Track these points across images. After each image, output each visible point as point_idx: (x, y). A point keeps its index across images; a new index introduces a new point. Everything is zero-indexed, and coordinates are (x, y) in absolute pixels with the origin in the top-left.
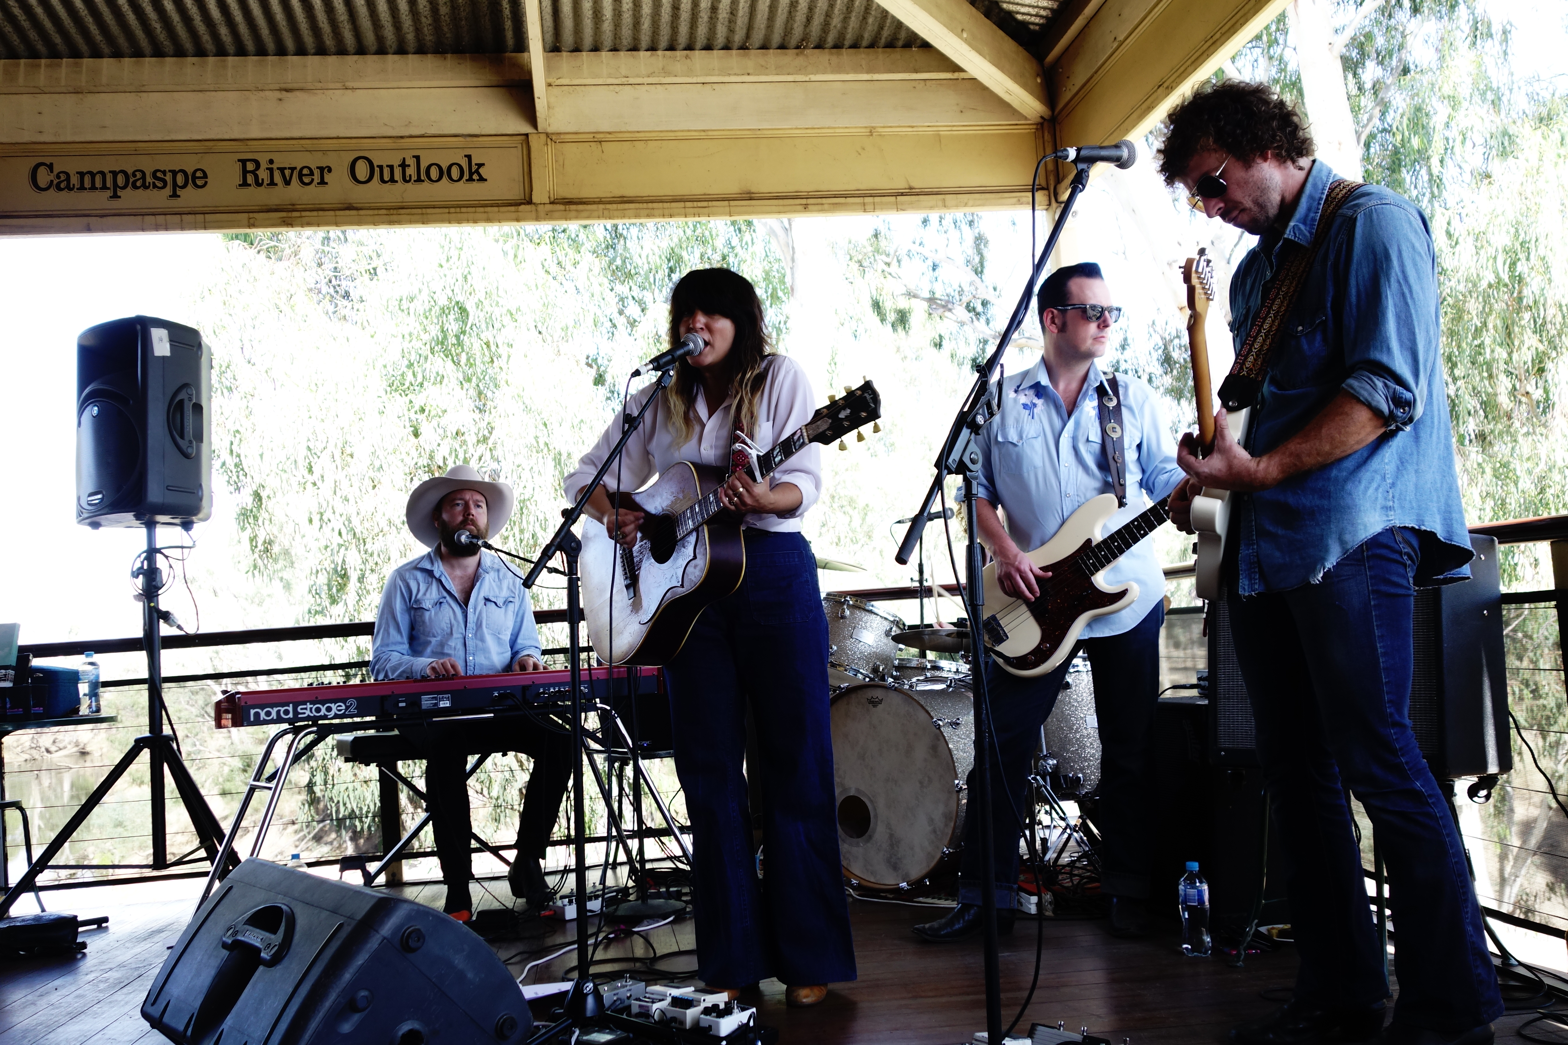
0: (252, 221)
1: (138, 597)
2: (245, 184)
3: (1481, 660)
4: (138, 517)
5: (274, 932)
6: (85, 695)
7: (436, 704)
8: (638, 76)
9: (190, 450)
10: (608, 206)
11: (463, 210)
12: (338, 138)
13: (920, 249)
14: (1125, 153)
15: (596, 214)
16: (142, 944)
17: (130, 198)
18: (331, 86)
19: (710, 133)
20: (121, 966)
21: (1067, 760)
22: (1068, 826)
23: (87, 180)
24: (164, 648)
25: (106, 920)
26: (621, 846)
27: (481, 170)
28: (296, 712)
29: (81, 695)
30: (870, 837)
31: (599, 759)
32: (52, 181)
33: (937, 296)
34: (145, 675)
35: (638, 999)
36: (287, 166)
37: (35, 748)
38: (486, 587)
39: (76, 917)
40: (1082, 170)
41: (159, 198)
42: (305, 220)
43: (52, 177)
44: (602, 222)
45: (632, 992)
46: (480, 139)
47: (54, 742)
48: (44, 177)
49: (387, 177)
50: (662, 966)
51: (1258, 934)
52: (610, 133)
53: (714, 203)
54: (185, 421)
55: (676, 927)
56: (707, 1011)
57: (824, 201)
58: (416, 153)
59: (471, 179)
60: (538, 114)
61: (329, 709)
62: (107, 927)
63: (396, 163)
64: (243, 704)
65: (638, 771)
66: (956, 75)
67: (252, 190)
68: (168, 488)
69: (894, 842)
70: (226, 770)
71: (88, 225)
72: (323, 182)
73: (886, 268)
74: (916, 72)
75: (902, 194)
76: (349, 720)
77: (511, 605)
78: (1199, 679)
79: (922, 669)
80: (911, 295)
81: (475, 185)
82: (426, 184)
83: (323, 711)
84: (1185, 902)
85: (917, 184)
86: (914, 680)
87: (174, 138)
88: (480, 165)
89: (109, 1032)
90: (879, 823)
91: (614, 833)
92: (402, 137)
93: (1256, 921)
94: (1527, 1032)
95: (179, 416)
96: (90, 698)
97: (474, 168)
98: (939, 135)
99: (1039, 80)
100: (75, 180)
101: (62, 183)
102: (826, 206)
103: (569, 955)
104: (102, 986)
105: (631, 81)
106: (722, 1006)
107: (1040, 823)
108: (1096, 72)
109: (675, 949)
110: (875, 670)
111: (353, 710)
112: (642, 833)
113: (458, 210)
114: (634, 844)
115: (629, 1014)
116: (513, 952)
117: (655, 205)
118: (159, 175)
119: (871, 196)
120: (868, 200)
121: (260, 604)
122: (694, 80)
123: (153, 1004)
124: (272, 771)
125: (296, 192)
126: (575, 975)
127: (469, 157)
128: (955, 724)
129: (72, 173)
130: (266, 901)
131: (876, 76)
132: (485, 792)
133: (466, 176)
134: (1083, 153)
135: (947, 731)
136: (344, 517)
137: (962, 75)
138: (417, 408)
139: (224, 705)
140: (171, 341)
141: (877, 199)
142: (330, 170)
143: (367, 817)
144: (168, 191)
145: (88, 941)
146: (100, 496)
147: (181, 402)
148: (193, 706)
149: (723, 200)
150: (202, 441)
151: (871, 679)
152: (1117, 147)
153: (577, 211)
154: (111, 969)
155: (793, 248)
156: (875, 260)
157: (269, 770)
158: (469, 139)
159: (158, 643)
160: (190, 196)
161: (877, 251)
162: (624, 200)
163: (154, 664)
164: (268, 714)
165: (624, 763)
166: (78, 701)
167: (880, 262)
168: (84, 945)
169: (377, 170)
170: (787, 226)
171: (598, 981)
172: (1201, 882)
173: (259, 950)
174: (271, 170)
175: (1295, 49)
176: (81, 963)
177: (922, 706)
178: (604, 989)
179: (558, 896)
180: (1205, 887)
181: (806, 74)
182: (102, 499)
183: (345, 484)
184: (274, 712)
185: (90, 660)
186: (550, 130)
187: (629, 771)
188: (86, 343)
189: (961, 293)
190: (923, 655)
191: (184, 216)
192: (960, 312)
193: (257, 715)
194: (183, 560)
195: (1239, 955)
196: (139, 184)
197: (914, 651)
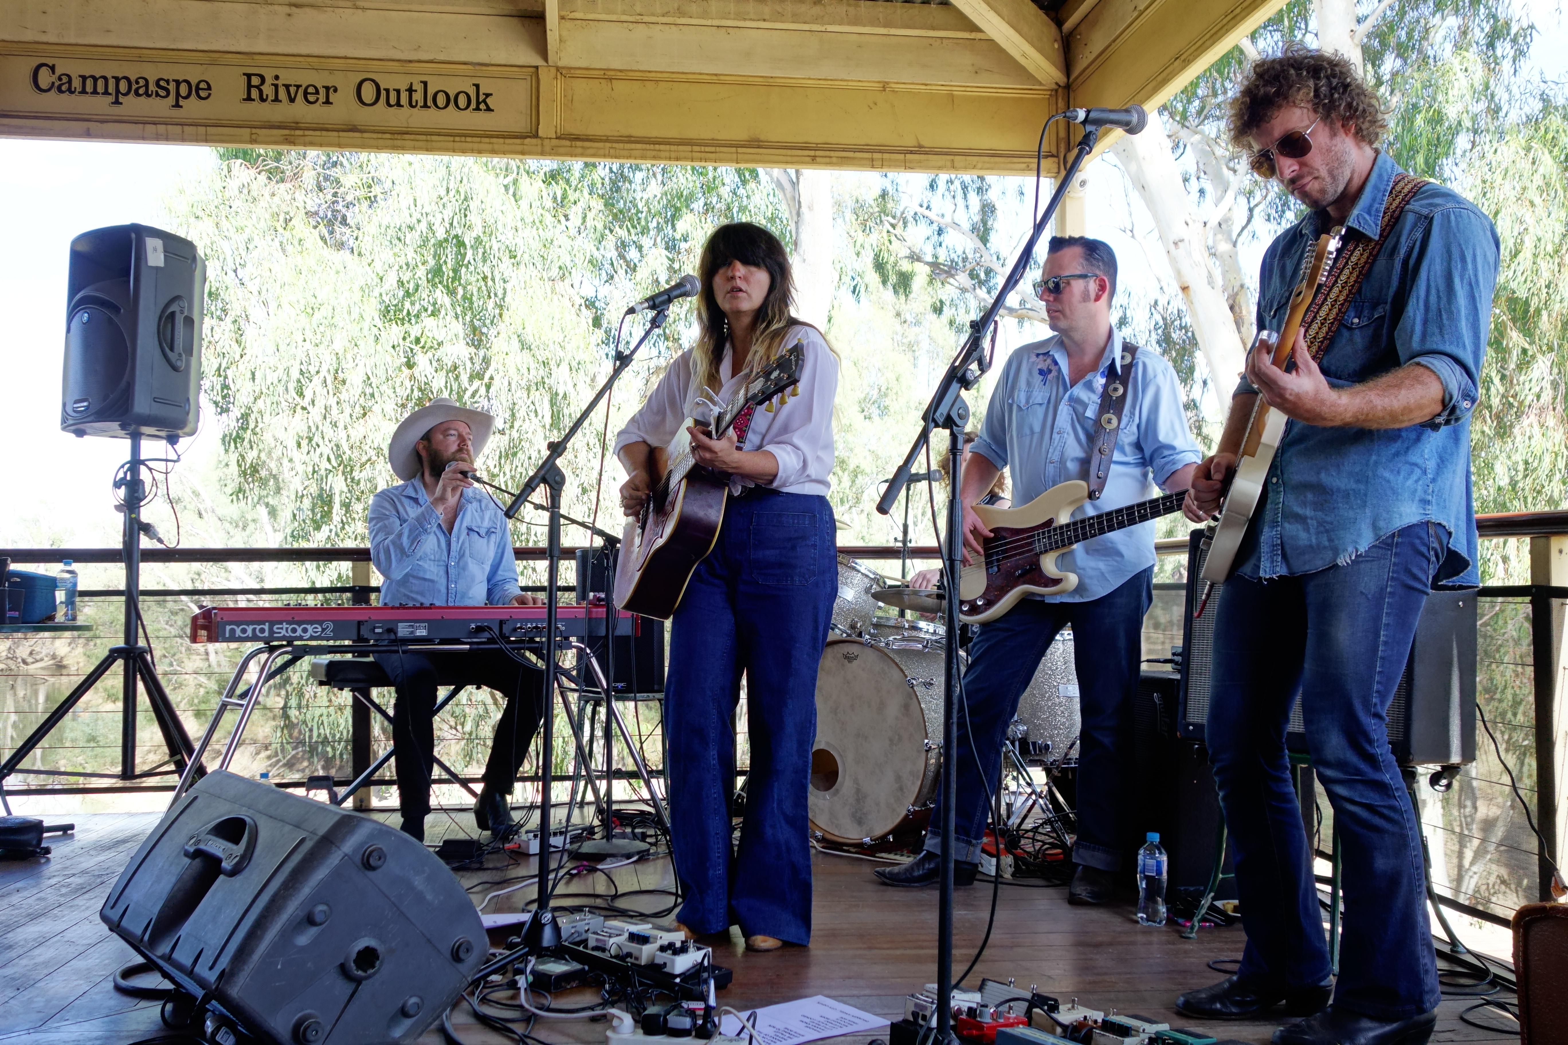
0: (254, 137)
1: (118, 508)
2: (249, 99)
3: (1452, 650)
4: (123, 427)
5: (236, 842)
6: (61, 603)
7: (412, 632)
8: (653, 15)
9: (179, 363)
10: (615, 145)
11: (469, 139)
12: (346, 58)
13: (927, 213)
14: (1135, 118)
15: (601, 152)
16: (107, 853)
17: (132, 105)
18: (341, 4)
19: (722, 78)
20: (84, 872)
21: (1037, 727)
22: (1033, 792)
23: (89, 83)
24: (142, 561)
25: (72, 827)
26: (589, 787)
27: (488, 100)
28: (271, 632)
29: (58, 602)
30: (837, 791)
31: (573, 697)
32: (53, 83)
33: (941, 260)
34: (122, 587)
35: (595, 933)
36: (293, 83)
37: (12, 659)
38: (470, 516)
39: (41, 822)
40: (1090, 132)
41: (161, 107)
42: (307, 139)
43: (54, 78)
44: (608, 162)
45: (590, 926)
46: (490, 68)
47: (31, 653)
48: (45, 78)
49: (393, 101)
50: (621, 904)
51: (1212, 908)
52: (621, 71)
53: (722, 149)
54: (176, 333)
55: (639, 867)
56: (663, 949)
57: (832, 154)
58: (424, 78)
59: (478, 109)
60: (549, 47)
61: (305, 630)
62: (72, 835)
63: (403, 87)
64: (219, 619)
65: (610, 713)
66: (973, 35)
67: (256, 105)
68: (155, 400)
69: (860, 797)
70: (202, 691)
71: (88, 129)
72: (327, 102)
73: (891, 229)
74: (933, 28)
75: (911, 152)
76: (324, 643)
77: (493, 536)
78: (1174, 654)
79: (898, 628)
80: (915, 257)
81: (481, 114)
82: (433, 110)
83: (299, 632)
84: (1143, 872)
85: (926, 142)
86: (891, 638)
87: (180, 47)
88: (488, 95)
89: (69, 935)
90: (847, 777)
91: (584, 773)
92: (410, 61)
93: (1212, 894)
94: (1469, 1017)
95: (169, 326)
96: (67, 606)
97: (482, 98)
98: (952, 95)
99: (1056, 46)
100: (76, 83)
101: (64, 85)
102: (834, 160)
103: (531, 888)
104: (64, 890)
105: (646, 19)
106: (678, 945)
107: (1007, 788)
108: (1114, 41)
109: (636, 888)
110: (853, 627)
111: (329, 633)
112: (612, 774)
113: (463, 139)
114: (602, 785)
115: (586, 947)
116: (476, 882)
117: (662, 147)
118: (162, 83)
119: (880, 152)
120: (876, 155)
121: (244, 528)
122: (709, 23)
123: (112, 908)
124: (245, 688)
125: (300, 110)
126: (534, 907)
127: (477, 86)
128: (928, 685)
129: (74, 76)
130: (230, 813)
131: (893, 31)
132: (459, 727)
133: (473, 105)
134: (1092, 115)
135: (920, 690)
136: (333, 443)
137: (979, 36)
138: (413, 338)
139: (201, 621)
140: (165, 251)
141: (886, 156)
142: (335, 90)
143: (339, 742)
144: (171, 100)
145: (53, 847)
146: (85, 404)
147: (173, 314)
148: (171, 626)
149: (731, 146)
150: (191, 355)
151: (849, 635)
152: (1127, 111)
153: (583, 147)
154: (74, 875)
155: (799, 202)
156: (881, 221)
157: (241, 688)
158: (478, 68)
159: (137, 556)
160: (192, 107)
161: (884, 211)
162: (630, 140)
163: (132, 576)
164: (244, 631)
165: (597, 704)
166: (54, 608)
167: (886, 223)
168: (47, 851)
169: (383, 93)
170: (795, 180)
171: (556, 914)
172: (1160, 853)
173: (220, 861)
174: (276, 86)
175: (1316, 35)
176: (44, 868)
177: (897, 664)
178: (563, 921)
179: (523, 830)
180: (1164, 858)
181: (823, 24)
182: (87, 407)
183: (335, 411)
184: (250, 630)
185: (68, 568)
186: (560, 64)
187: (602, 710)
188: (80, 248)
189: (965, 260)
190: (902, 614)
191: (186, 128)
192: (963, 279)
193: (233, 631)
194: (167, 473)
195: (1192, 928)
196: (141, 91)
197: (894, 611)
